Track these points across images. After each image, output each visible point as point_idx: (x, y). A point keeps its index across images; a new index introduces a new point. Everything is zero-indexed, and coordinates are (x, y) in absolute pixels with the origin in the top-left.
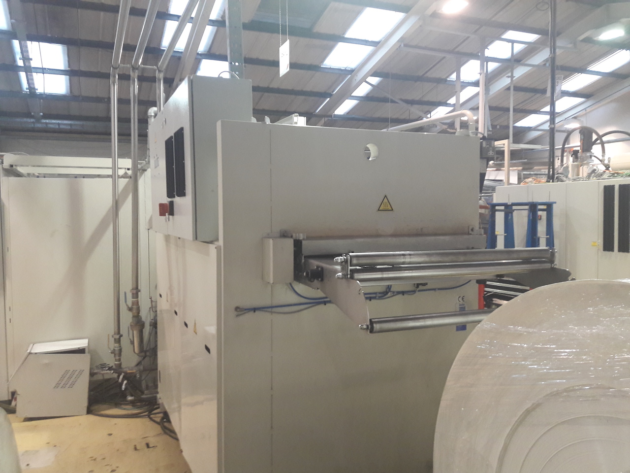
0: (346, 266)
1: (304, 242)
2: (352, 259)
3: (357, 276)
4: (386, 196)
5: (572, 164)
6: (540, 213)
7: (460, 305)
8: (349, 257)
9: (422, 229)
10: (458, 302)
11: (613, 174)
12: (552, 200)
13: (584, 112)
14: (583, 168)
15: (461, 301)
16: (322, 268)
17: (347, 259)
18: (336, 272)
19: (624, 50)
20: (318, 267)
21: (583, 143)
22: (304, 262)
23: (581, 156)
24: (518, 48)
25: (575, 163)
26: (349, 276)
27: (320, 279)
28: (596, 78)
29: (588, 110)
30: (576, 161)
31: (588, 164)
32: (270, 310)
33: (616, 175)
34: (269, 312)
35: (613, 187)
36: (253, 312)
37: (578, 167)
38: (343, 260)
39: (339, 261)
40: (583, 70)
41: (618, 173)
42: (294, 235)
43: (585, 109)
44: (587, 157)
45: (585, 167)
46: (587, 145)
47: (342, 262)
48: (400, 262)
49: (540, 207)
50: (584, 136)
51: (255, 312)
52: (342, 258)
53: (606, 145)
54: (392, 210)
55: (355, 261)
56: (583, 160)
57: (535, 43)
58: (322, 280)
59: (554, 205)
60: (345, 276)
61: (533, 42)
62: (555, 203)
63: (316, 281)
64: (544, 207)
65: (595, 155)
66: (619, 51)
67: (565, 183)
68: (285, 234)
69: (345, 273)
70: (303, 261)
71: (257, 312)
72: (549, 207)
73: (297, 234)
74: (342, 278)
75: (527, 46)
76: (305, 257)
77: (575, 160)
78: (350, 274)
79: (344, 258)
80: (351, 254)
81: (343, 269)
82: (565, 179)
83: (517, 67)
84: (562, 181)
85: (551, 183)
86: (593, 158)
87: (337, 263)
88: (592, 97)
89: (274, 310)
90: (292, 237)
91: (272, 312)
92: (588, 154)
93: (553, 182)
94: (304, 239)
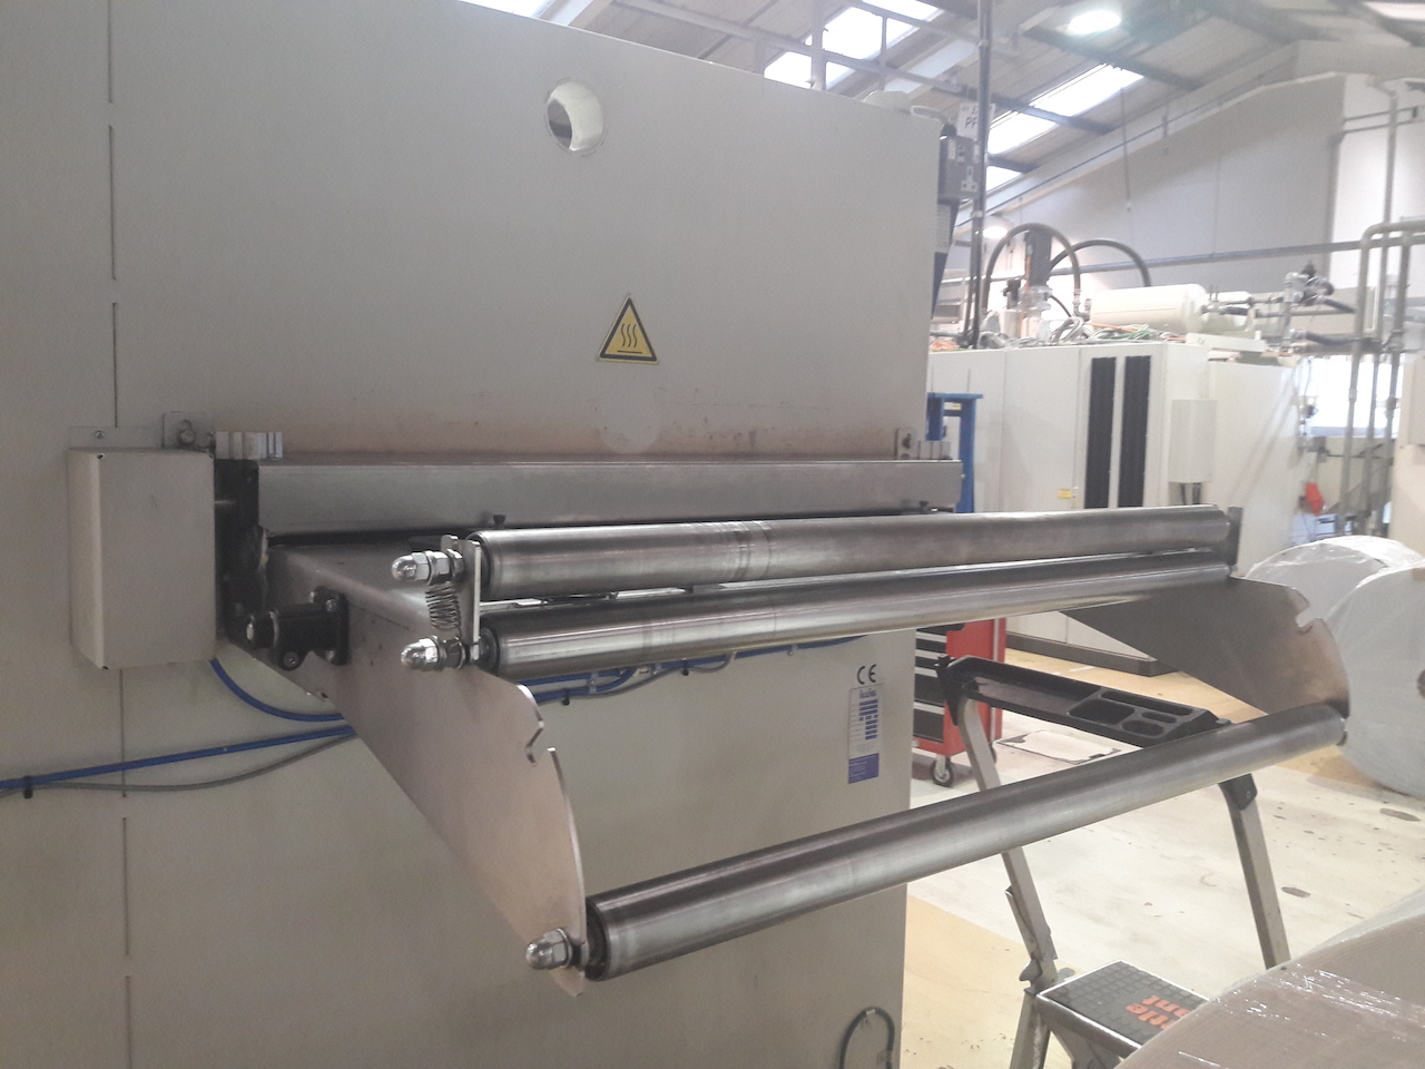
0: (462, 598)
1: (264, 471)
2: (497, 562)
3: (520, 649)
4: (629, 302)
5: (1006, 313)
6: (946, 420)
7: (862, 696)
8: (478, 553)
9: (753, 434)
10: (857, 684)
11: (1111, 332)
12: (973, 391)
13: (1016, 203)
14: (1028, 322)
15: (867, 682)
16: (344, 601)
17: (467, 566)
18: (407, 627)
19: (1110, 67)
20: (324, 592)
21: (1031, 264)
22: (268, 563)
23: (1025, 295)
24: (898, 32)
25: (1011, 310)
26: (475, 653)
27: (331, 655)
28: (1047, 126)
29: (1026, 199)
30: (1015, 306)
31: (1039, 312)
32: (115, 778)
33: (1116, 335)
34: (111, 787)
35: (1111, 362)
36: (19, 795)
37: (1018, 319)
38: (444, 569)
39: (424, 573)
40: (1020, 105)
41: (1120, 331)
42: (221, 439)
43: (1019, 197)
44: (1038, 297)
45: (1033, 319)
46: (1040, 270)
47: (440, 579)
48: (729, 572)
49: (948, 406)
50: (1034, 248)
51: (28, 795)
52: (438, 555)
53: (1083, 276)
54: (654, 358)
55: (509, 572)
56: (1028, 303)
57: (935, 24)
58: (343, 659)
59: (978, 402)
60: (453, 654)
61: (930, 20)
62: (980, 396)
63: (311, 656)
64: (957, 407)
65: (1054, 295)
66: (1100, 67)
67: (1004, 350)
68: (186, 438)
69: (453, 634)
70: (264, 558)
71: (41, 797)
72: (967, 405)
73: (238, 436)
74: (439, 665)
75: (916, 29)
76: (272, 542)
77: (1012, 303)
78: (484, 639)
79: (451, 559)
80: (487, 535)
81: (442, 612)
82: (1003, 341)
83: (890, 81)
84: (996, 346)
85: (970, 350)
86: (1050, 301)
87: (408, 582)
88: (1034, 171)
89: (134, 777)
90: (212, 448)
91: (124, 790)
92: (1041, 291)
93: (974, 348)
94: (269, 460)
